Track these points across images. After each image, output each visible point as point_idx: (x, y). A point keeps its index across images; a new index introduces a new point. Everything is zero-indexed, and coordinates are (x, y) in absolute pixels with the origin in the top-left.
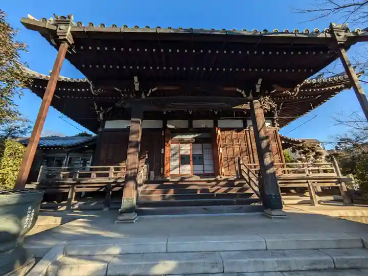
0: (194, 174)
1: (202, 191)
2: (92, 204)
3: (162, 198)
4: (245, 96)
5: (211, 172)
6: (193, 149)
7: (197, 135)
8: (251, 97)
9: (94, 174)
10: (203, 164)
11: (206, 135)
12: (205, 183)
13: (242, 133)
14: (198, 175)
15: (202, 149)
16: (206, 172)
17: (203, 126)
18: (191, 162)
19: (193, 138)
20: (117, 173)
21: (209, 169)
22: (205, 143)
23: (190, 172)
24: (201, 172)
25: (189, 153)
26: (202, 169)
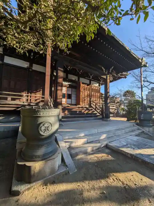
0: (67, 104)
1: (79, 112)
2: (12, 119)
3: (64, 114)
4: (104, 72)
5: (75, 103)
6: (67, 91)
7: (70, 83)
8: (107, 73)
9: (9, 98)
10: (71, 99)
11: (74, 84)
12: (77, 108)
13: (89, 87)
14: (69, 104)
15: (72, 91)
16: (72, 103)
17: (74, 79)
18: (66, 98)
19: (68, 84)
20: (20, 99)
21: (74, 102)
22: (73, 88)
23: (65, 103)
24: (70, 103)
25: (65, 92)
26: (71, 101)
